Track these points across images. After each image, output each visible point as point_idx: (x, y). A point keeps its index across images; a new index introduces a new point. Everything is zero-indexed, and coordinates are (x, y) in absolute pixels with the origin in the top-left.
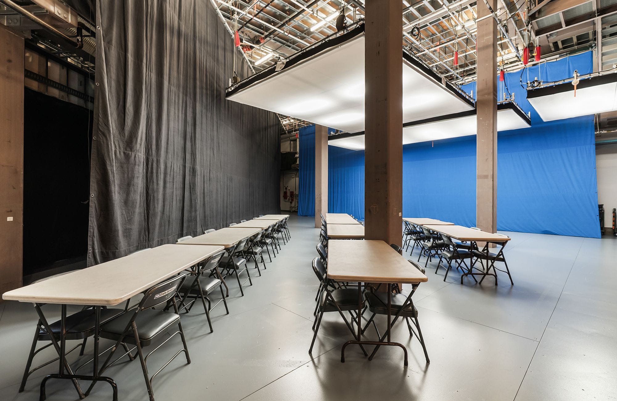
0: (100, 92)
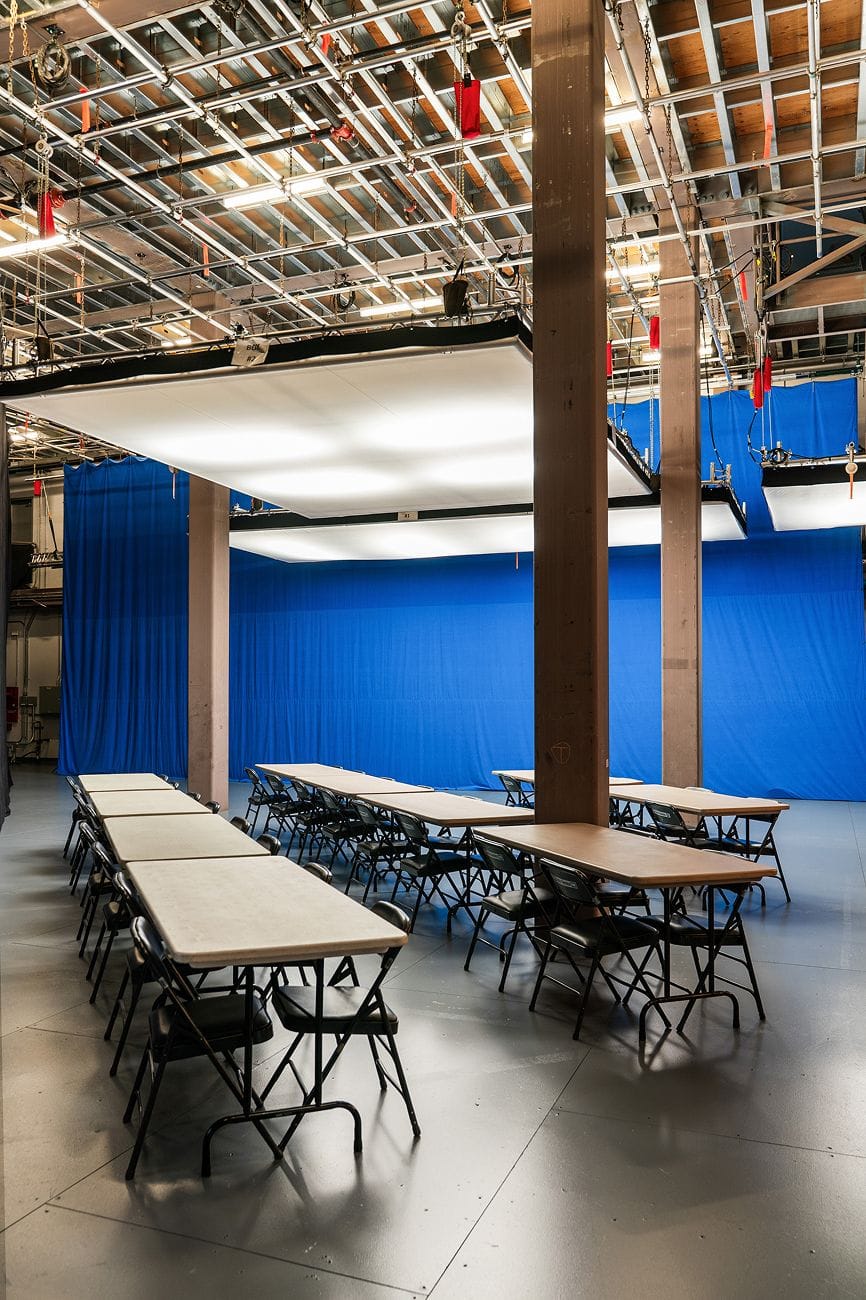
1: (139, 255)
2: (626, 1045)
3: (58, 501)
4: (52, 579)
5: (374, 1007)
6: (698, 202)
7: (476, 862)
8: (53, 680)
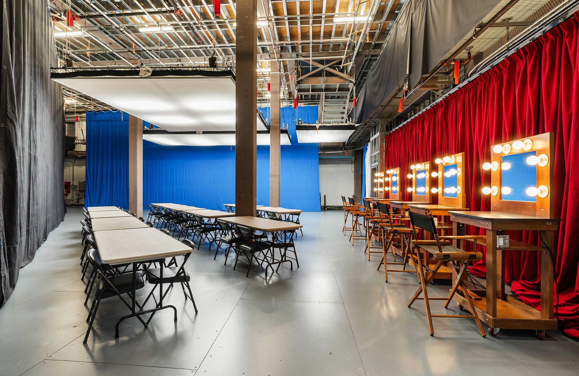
0: (8, 76)
1: (110, 43)
2: (262, 277)
3: (84, 124)
4: (83, 148)
5: (182, 273)
6: (281, 52)
7: (218, 229)
8: (84, 179)
